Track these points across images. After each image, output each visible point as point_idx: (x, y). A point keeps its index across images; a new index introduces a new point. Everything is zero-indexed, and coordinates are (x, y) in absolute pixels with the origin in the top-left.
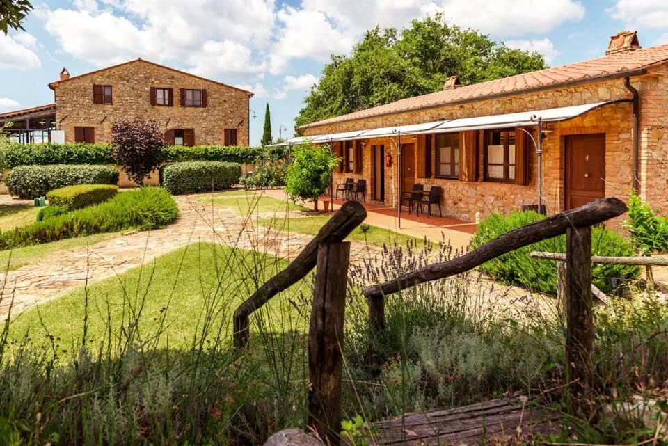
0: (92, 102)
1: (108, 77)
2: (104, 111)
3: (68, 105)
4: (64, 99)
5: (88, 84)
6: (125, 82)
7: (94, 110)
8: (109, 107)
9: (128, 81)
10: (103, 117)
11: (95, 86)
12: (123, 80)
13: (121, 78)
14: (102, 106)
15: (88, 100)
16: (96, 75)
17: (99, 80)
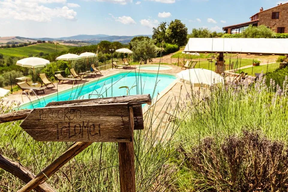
0: (271, 18)
1: (278, 9)
2: (275, 22)
3: (263, 20)
4: (261, 18)
5: (271, 12)
6: (285, 10)
7: (271, 21)
8: (277, 20)
9: (286, 10)
10: (274, 23)
11: (273, 13)
12: (284, 10)
13: (284, 9)
14: (274, 20)
15: (270, 18)
16: (273, 9)
17: (275, 10)
